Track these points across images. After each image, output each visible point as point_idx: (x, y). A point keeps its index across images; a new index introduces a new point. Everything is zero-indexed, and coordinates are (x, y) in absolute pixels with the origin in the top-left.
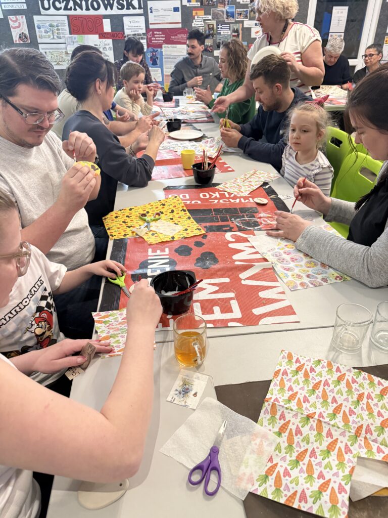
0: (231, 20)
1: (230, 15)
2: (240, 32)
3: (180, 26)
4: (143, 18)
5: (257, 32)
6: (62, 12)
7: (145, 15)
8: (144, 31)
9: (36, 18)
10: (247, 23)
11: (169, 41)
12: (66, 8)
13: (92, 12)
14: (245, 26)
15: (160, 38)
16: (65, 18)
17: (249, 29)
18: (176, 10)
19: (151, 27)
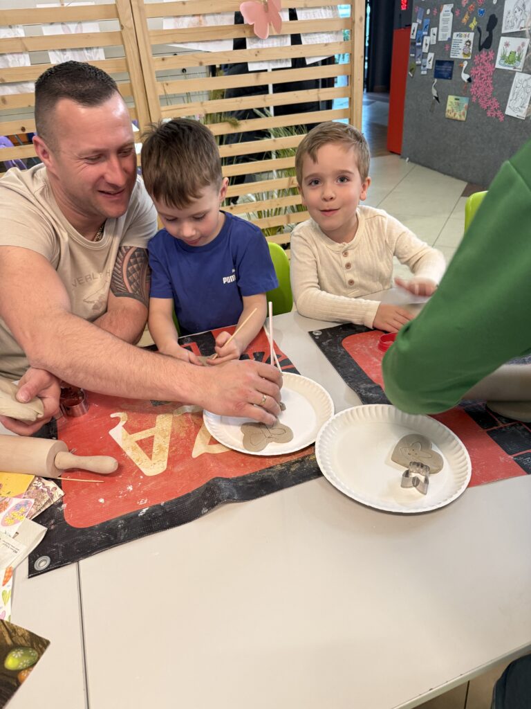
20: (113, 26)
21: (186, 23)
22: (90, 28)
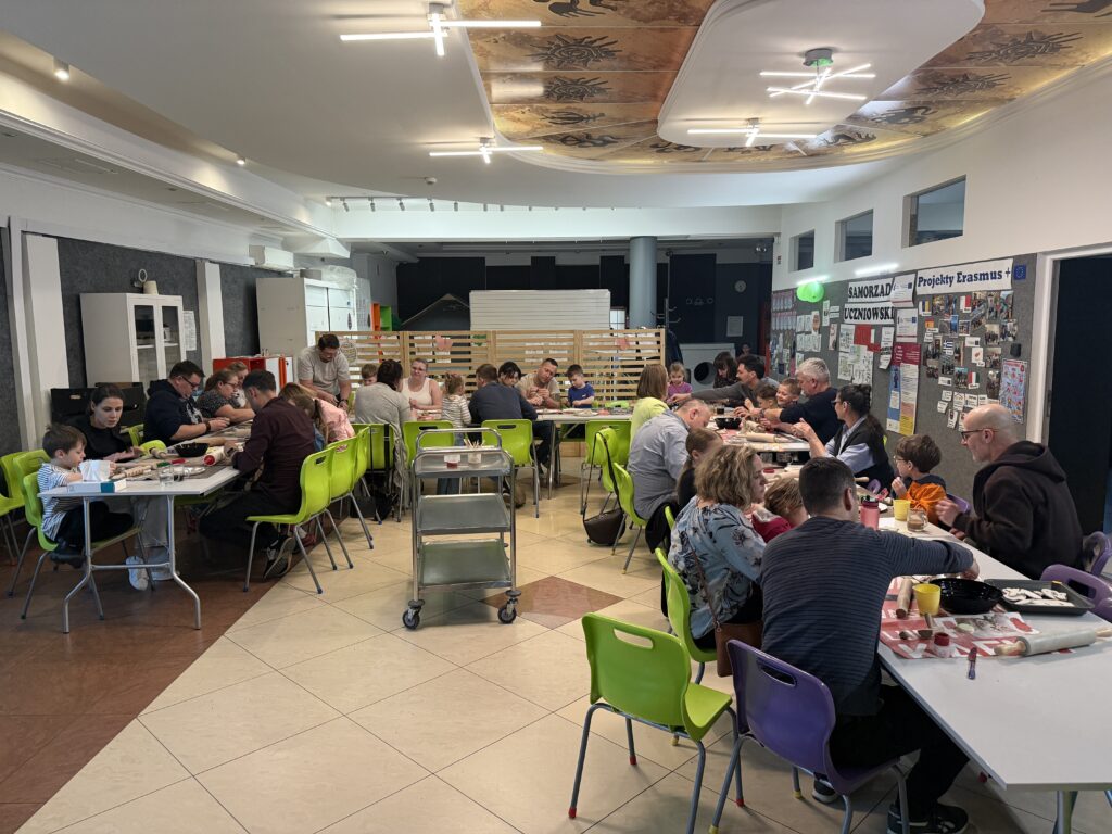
0: (955, 336)
1: (954, 328)
2: (962, 352)
3: (914, 340)
4: (892, 329)
5: (977, 355)
6: (853, 321)
7: (894, 326)
8: (890, 345)
9: (842, 326)
10: (970, 340)
11: (905, 360)
12: (855, 318)
13: (867, 322)
14: (967, 345)
15: (900, 355)
16: (853, 327)
17: (970, 349)
18: (914, 320)
19: (899, 340)
20: (572, 343)
21: (597, 344)
22: (565, 344)
